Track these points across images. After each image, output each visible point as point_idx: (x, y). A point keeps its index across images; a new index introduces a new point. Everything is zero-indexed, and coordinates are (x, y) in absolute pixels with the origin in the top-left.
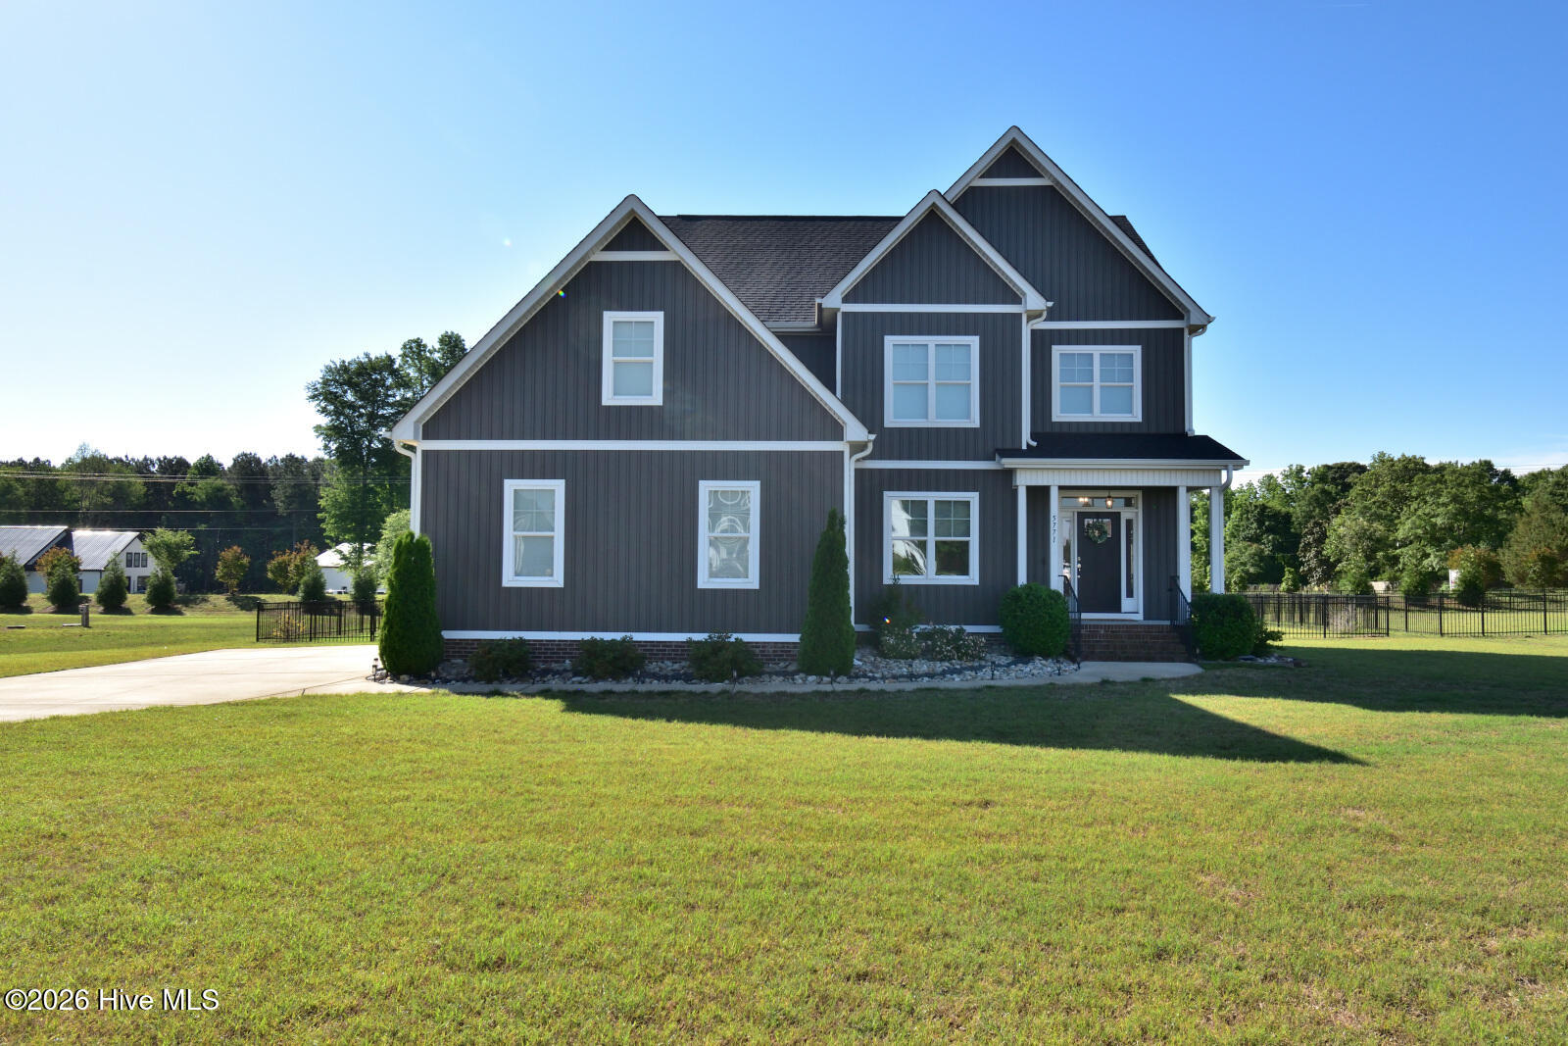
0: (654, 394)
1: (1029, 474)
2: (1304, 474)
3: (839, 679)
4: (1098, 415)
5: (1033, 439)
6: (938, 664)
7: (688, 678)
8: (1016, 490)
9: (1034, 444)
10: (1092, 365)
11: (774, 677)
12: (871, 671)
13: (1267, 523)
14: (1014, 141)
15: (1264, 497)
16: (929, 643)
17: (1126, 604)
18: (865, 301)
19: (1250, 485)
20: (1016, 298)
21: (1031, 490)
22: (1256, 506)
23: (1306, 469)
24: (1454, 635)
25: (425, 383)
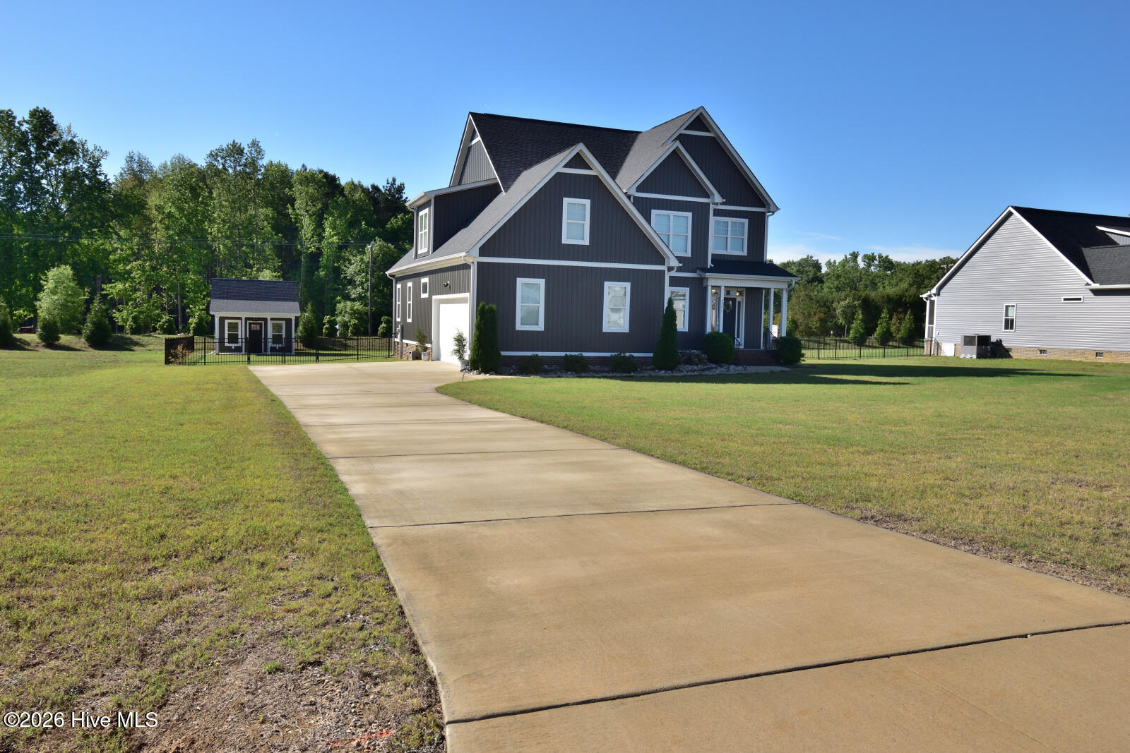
0: (586, 239)
1: (712, 280)
4: (729, 252)
5: (712, 263)
8: (707, 286)
9: (713, 266)
10: (728, 227)
14: (701, 113)
18: (644, 192)
20: (708, 195)
24: (823, 359)
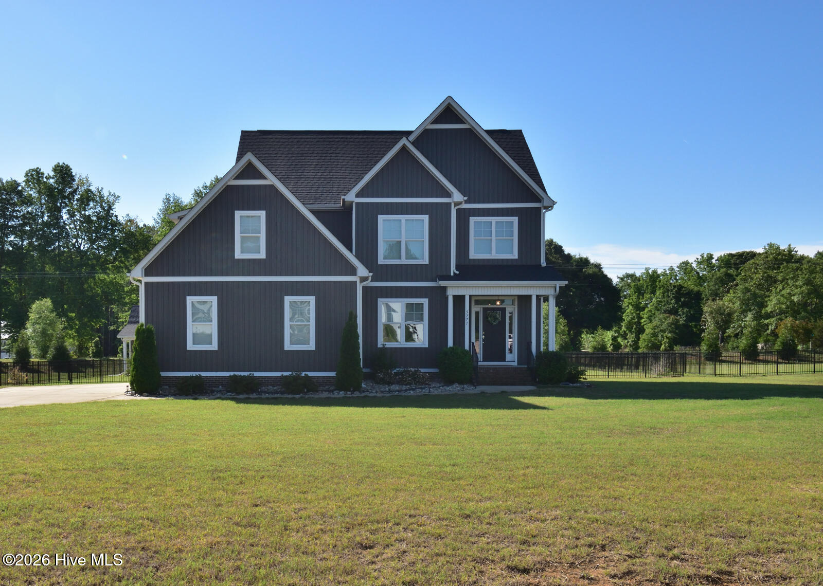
0: (261, 253)
1: (454, 289)
2: (714, 261)
3: (355, 393)
4: (494, 255)
5: (457, 270)
6: (404, 386)
7: (282, 393)
8: (448, 297)
9: (457, 272)
10: (491, 227)
11: (324, 392)
12: (371, 390)
13: (682, 300)
14: (449, 104)
15: (682, 279)
16: (400, 376)
17: (509, 357)
18: (368, 197)
19: (672, 269)
20: (448, 194)
21: (455, 297)
22: (675, 287)
23: (715, 257)
25: (43, 201)
